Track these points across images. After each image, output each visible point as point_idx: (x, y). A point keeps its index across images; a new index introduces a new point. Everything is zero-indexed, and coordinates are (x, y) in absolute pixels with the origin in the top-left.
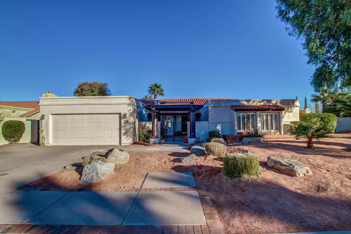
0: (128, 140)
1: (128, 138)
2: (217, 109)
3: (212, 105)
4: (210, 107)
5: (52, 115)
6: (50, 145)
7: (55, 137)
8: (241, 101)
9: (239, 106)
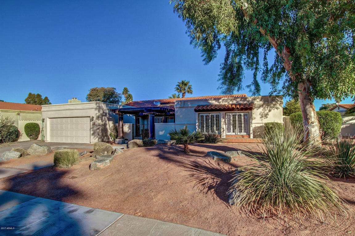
0: (95, 139)
1: (95, 138)
2: (184, 109)
3: (178, 106)
4: (176, 108)
5: (50, 118)
6: (48, 142)
7: (52, 136)
8: (208, 100)
9: (207, 106)
